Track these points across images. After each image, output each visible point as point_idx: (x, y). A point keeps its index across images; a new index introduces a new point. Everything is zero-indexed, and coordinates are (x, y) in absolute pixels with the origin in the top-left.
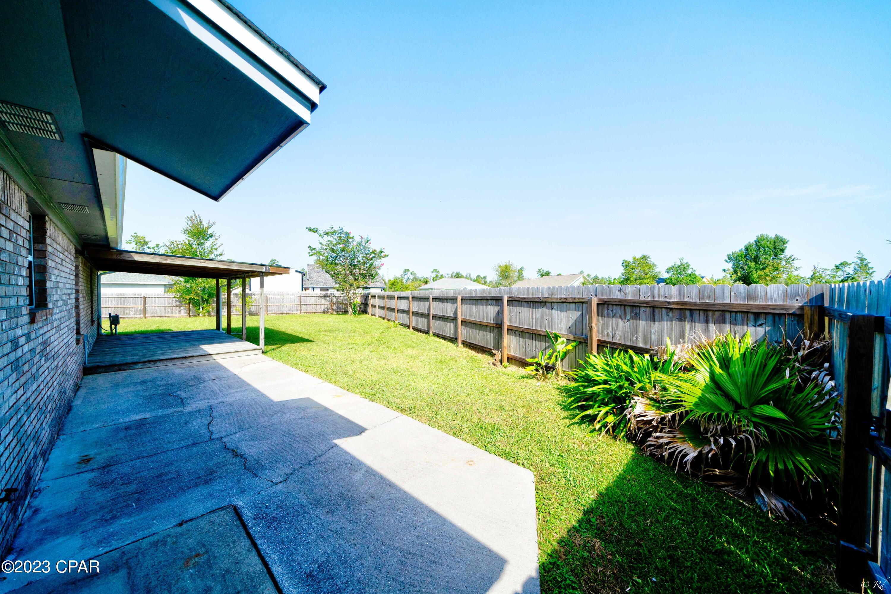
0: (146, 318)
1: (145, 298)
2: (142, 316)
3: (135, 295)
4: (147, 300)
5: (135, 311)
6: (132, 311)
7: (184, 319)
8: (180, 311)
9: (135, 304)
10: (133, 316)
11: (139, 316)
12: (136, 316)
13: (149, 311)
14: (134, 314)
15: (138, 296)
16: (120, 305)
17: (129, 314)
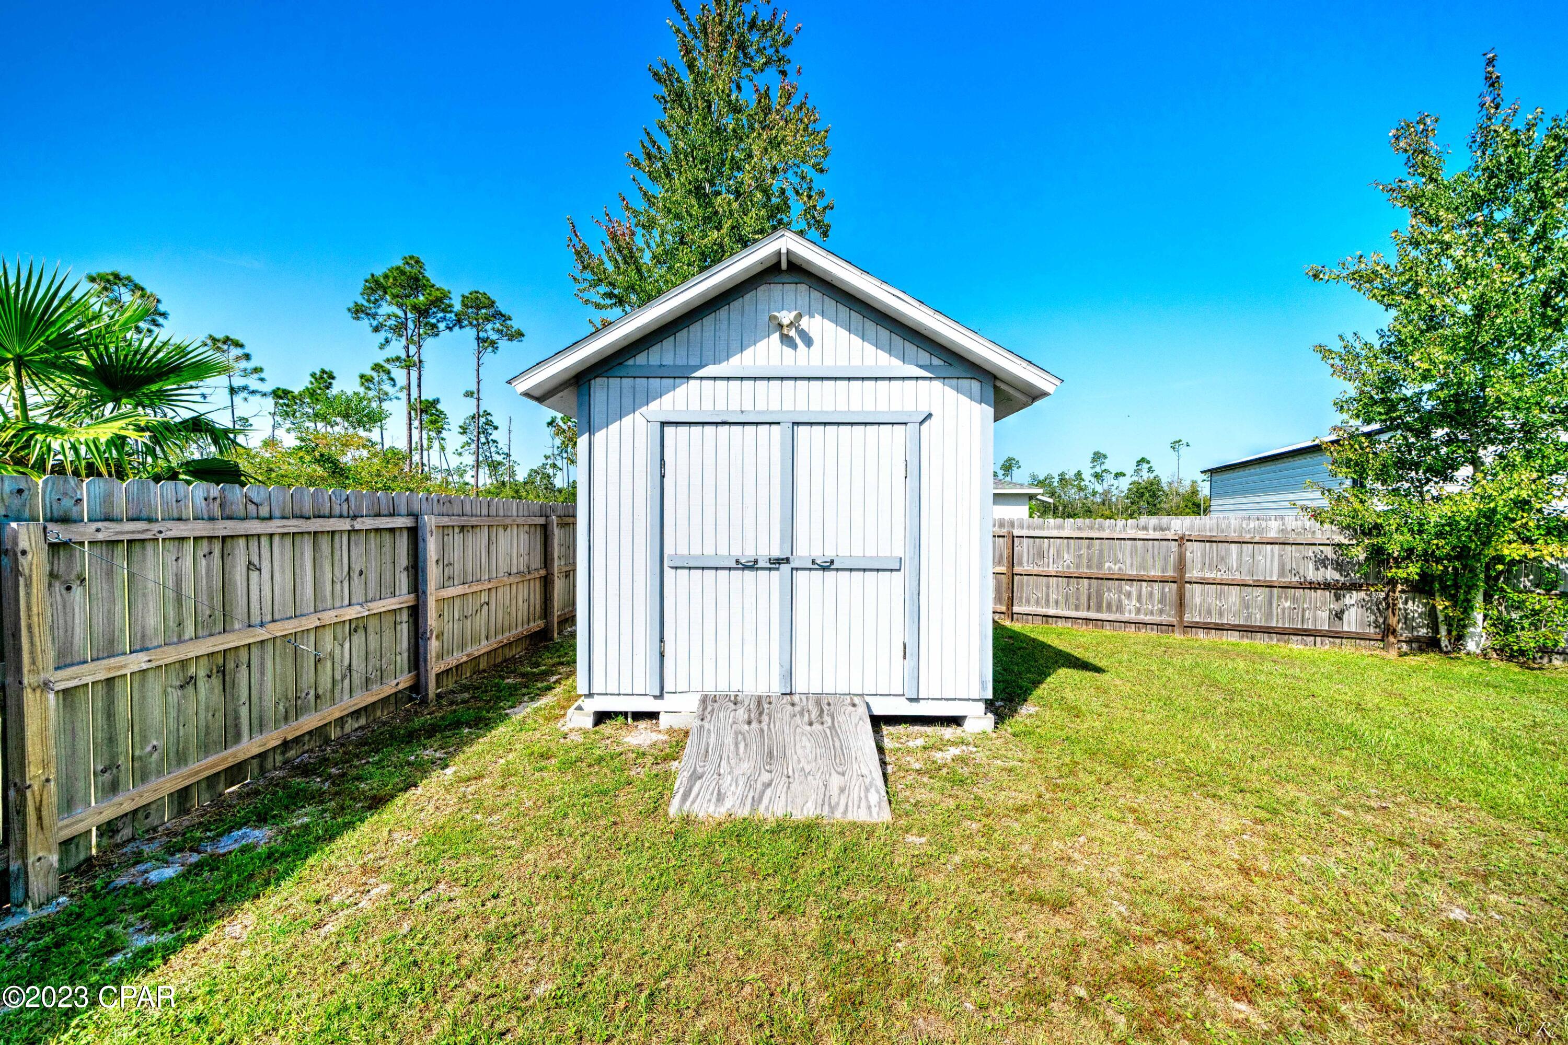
0: (1183, 630)
2: (1167, 618)
6: (1129, 595)
8: (1339, 615)
10: (1133, 617)
12: (1142, 617)
14: (1138, 611)
15: (1158, 535)
16: (1085, 570)
17: (1120, 609)
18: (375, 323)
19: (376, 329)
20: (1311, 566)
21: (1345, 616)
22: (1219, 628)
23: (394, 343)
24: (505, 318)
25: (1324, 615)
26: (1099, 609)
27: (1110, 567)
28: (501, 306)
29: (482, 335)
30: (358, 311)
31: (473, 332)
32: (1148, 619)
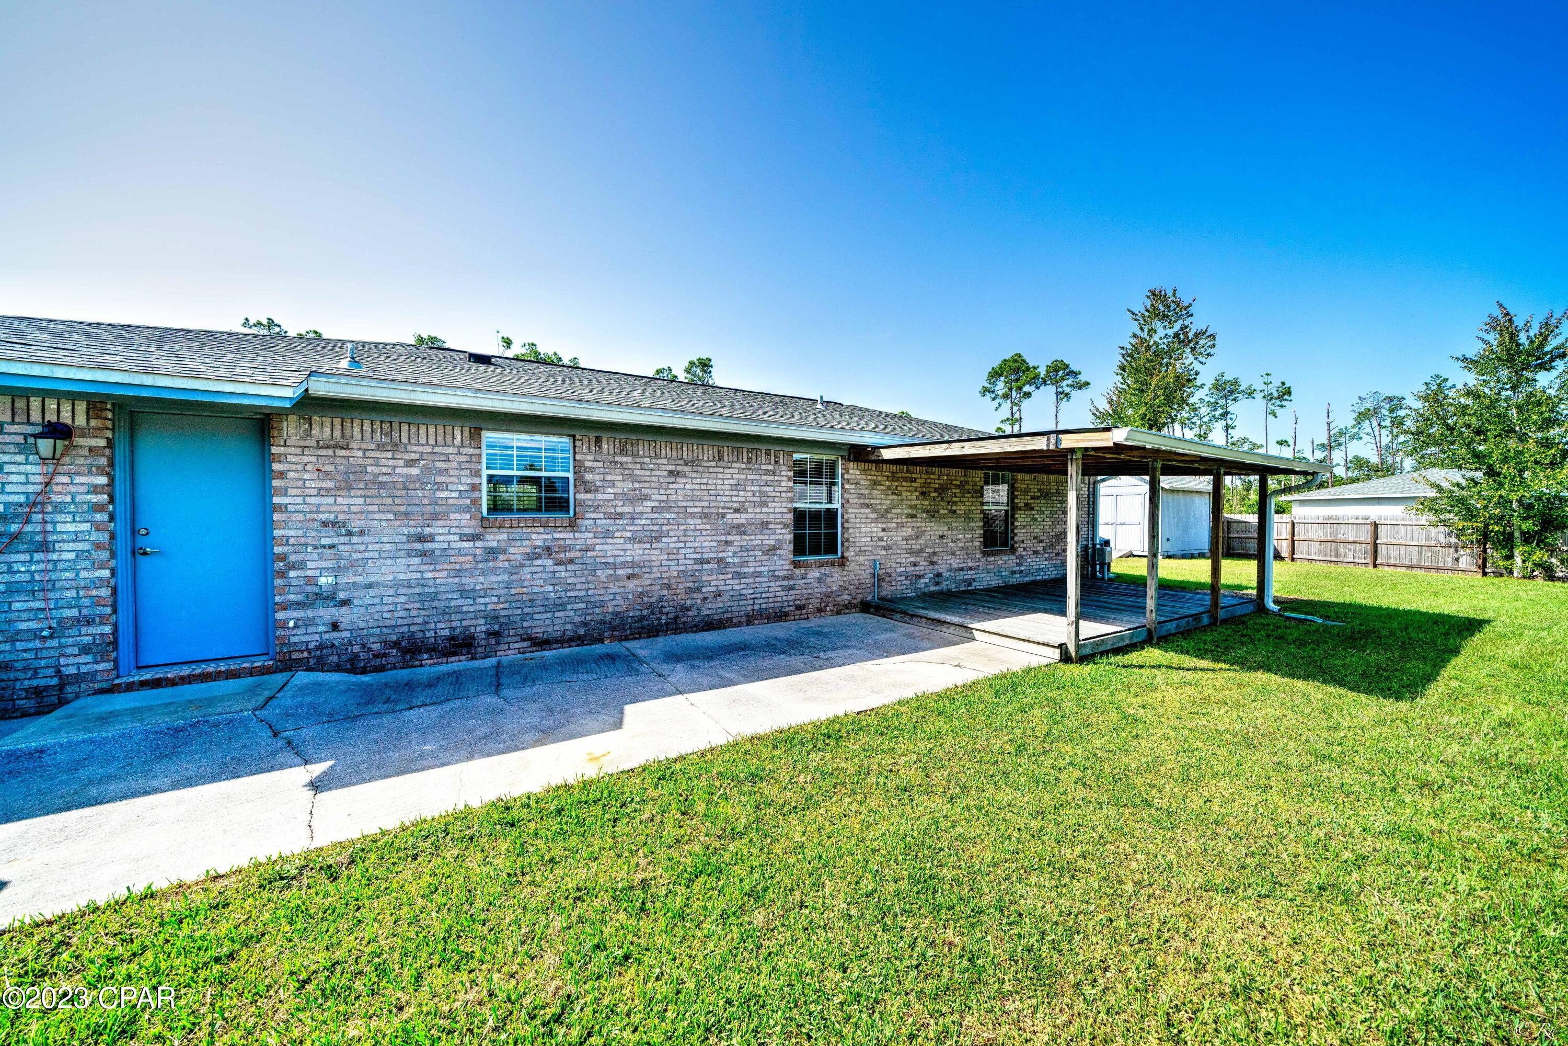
0: (1375, 566)
1: (1376, 525)
2: (1368, 561)
3: (1357, 518)
4: (1382, 530)
5: (1355, 552)
6: (1350, 550)
7: (1468, 577)
8: (1457, 560)
9: (1358, 536)
10: (1351, 560)
11: (1363, 561)
12: (1357, 560)
13: (1384, 552)
14: (1354, 557)
15: (1363, 522)
16: (1329, 538)
17: (1345, 556)
18: (993, 396)
19: (994, 399)
20: (1443, 536)
21: (1461, 560)
22: (1394, 566)
23: (1003, 405)
24: (1075, 374)
25: (1449, 560)
26: (1337, 556)
27: (1341, 537)
28: (1073, 367)
29: (1060, 390)
30: (985, 391)
31: (1053, 388)
32: (1360, 561)
